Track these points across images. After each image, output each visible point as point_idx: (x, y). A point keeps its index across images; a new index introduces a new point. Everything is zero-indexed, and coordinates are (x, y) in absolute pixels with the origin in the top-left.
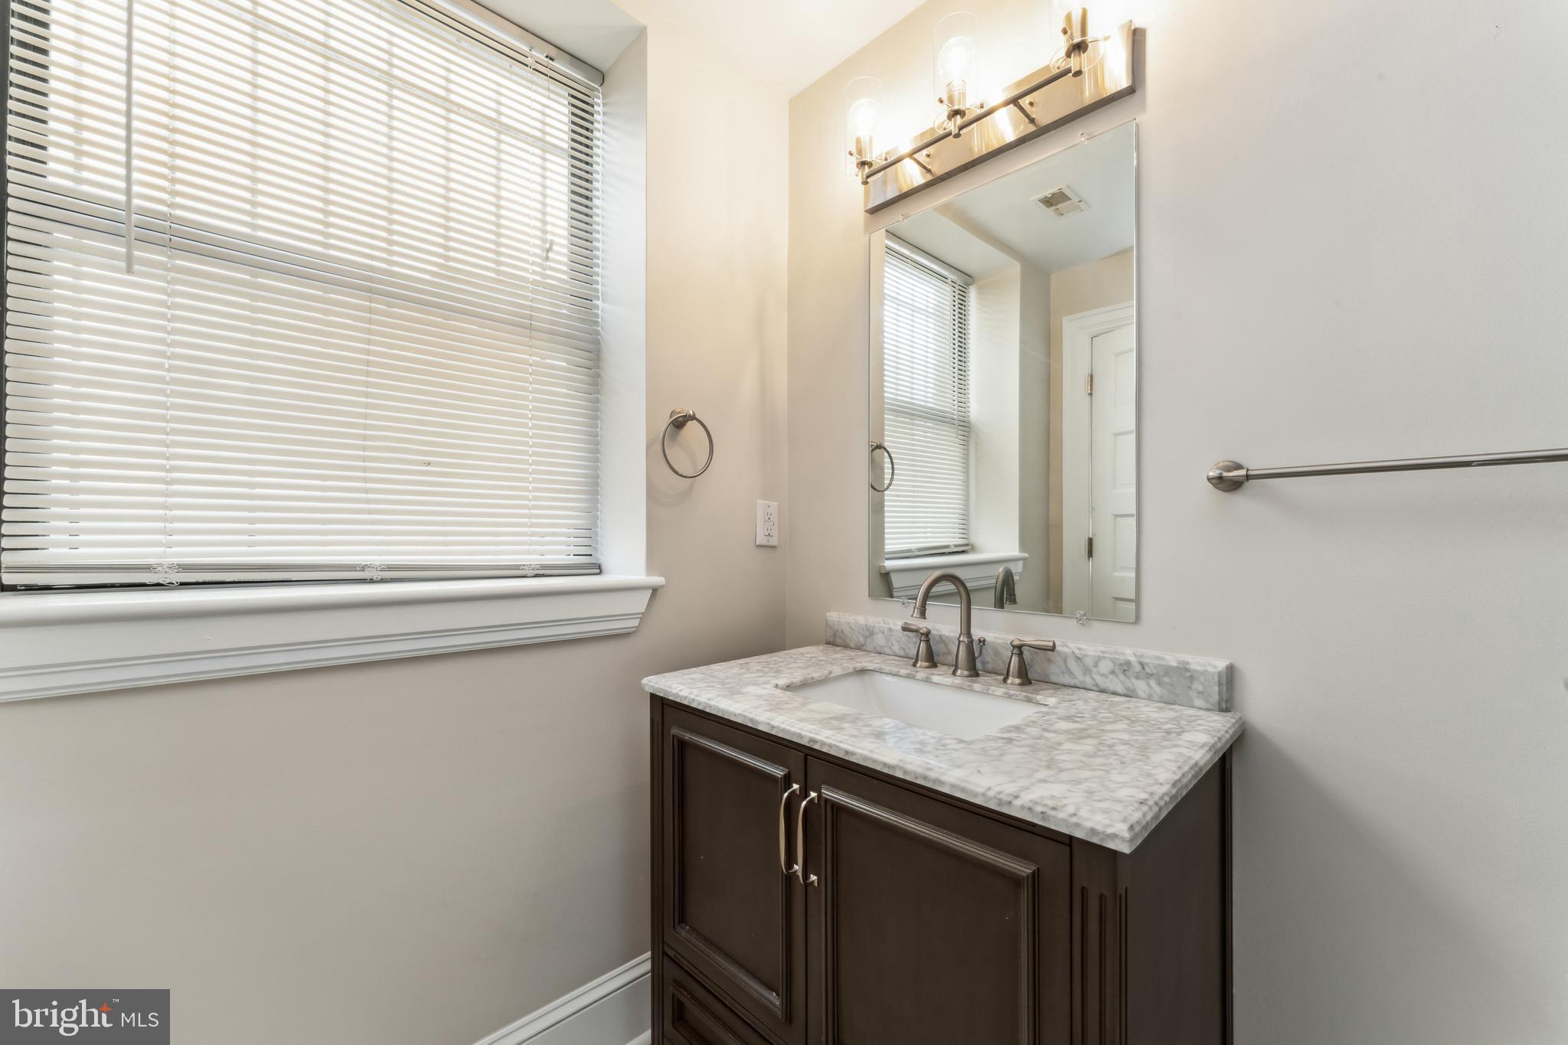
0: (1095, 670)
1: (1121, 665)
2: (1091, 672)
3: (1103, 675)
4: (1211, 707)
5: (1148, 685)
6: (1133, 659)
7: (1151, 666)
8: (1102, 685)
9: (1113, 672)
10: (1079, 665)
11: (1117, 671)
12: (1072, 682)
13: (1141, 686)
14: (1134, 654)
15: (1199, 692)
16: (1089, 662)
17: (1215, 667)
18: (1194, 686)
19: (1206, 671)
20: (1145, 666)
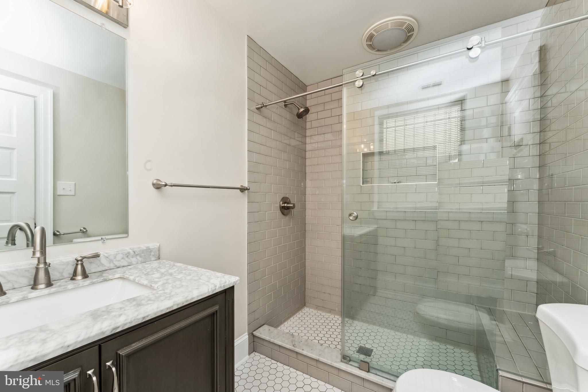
0: (115, 260)
1: (126, 254)
2: (113, 261)
3: (119, 261)
4: (156, 259)
5: (137, 258)
6: (131, 251)
7: (137, 251)
8: (118, 265)
9: (123, 258)
10: (107, 260)
11: (125, 257)
12: (104, 269)
13: (134, 260)
14: (130, 249)
15: (153, 255)
16: (112, 257)
17: (157, 246)
18: (152, 254)
19: (155, 248)
20: (135, 252)
